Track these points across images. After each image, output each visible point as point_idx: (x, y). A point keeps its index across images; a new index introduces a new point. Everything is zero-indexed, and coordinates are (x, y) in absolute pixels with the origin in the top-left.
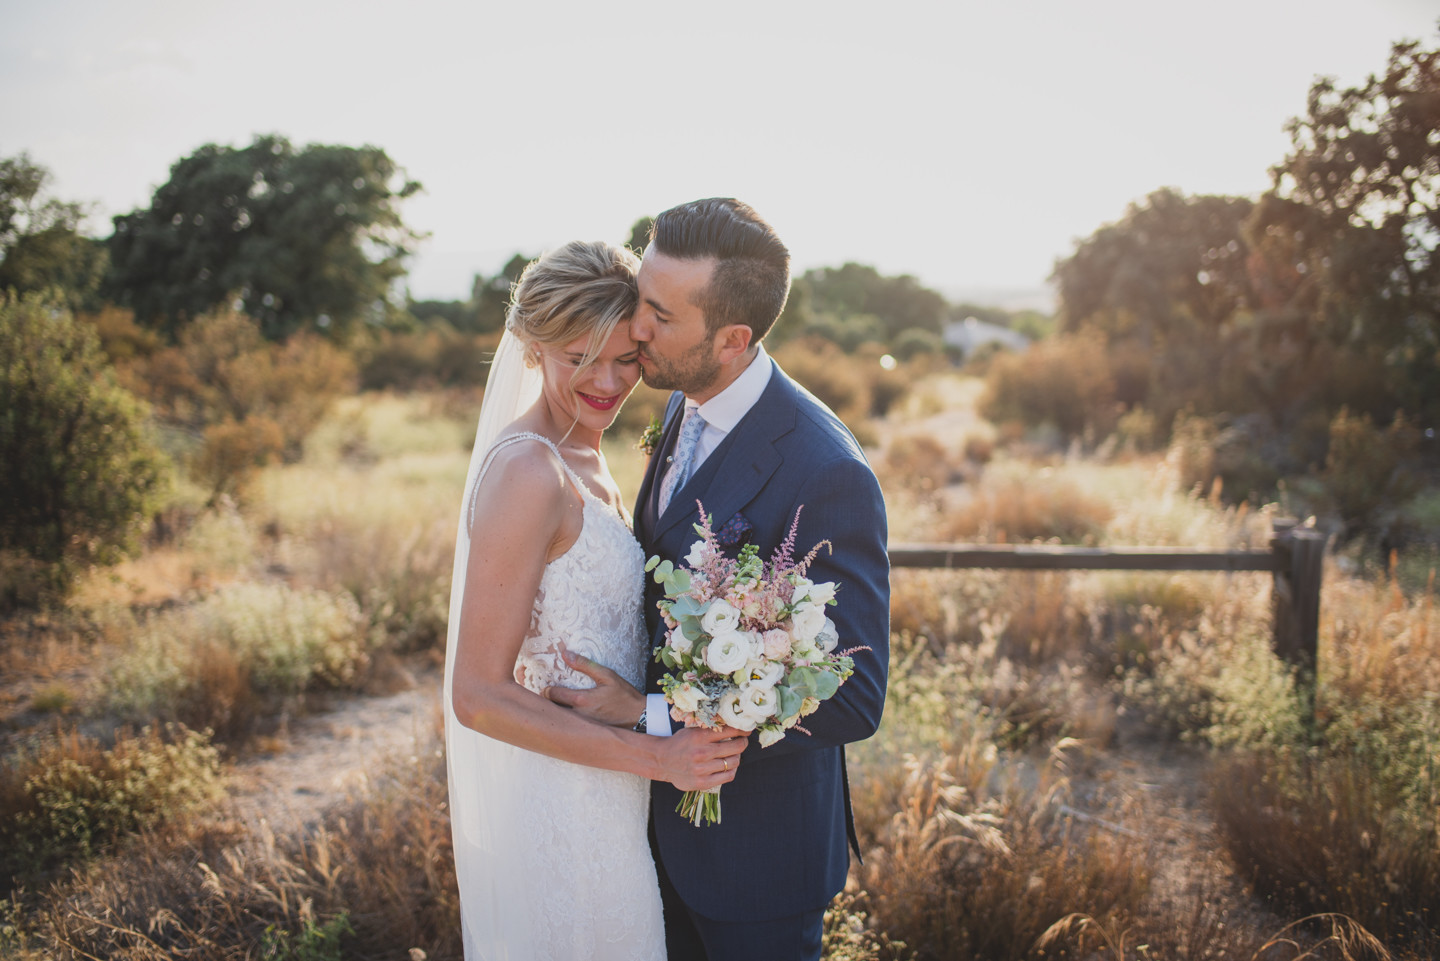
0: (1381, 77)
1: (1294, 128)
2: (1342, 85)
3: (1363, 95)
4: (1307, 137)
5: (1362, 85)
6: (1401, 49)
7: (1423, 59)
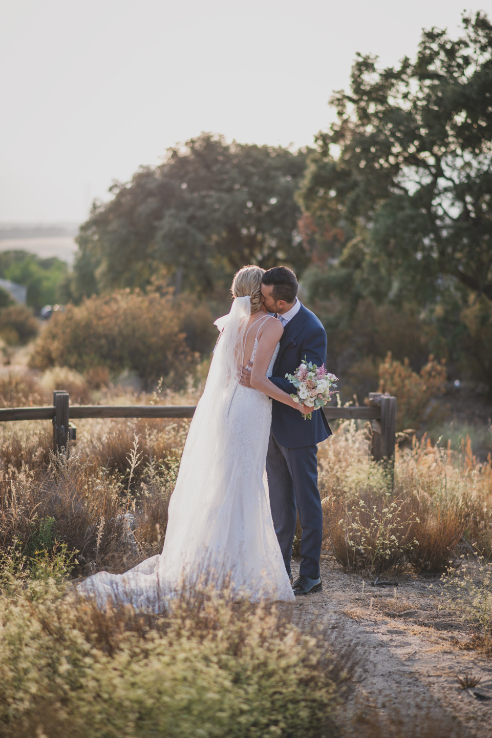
0: (414, 61)
1: (339, 101)
2: (381, 66)
3: (398, 76)
4: (351, 110)
5: (397, 68)
6: (431, 36)
7: (448, 46)
